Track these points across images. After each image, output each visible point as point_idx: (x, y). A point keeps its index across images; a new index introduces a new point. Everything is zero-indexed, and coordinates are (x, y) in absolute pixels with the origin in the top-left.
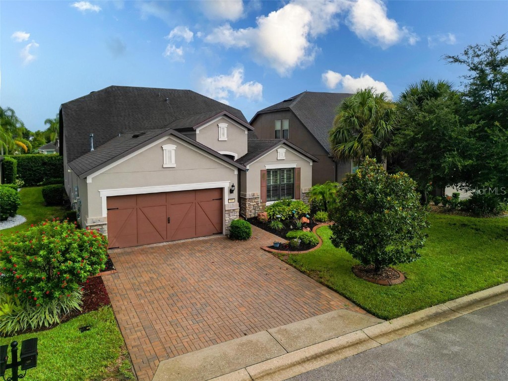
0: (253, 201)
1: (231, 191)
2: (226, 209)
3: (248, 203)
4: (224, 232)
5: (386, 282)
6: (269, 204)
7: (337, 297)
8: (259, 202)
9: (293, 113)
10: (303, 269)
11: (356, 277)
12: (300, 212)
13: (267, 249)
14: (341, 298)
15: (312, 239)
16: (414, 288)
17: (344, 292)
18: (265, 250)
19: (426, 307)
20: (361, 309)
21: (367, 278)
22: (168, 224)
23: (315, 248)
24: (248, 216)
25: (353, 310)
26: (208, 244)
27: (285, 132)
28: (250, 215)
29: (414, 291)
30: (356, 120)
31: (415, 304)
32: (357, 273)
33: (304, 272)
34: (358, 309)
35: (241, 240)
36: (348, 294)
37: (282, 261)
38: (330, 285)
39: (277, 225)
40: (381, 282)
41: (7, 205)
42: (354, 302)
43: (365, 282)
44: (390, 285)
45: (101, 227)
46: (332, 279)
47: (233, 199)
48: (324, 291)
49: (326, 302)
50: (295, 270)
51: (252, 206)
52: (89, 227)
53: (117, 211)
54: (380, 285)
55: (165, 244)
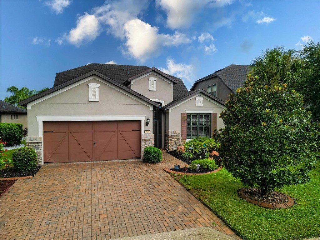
0: (175, 137)
1: (147, 124)
2: (142, 138)
3: (170, 139)
4: (142, 157)
5: (270, 205)
6: (187, 141)
7: (209, 214)
8: (180, 139)
9: (220, 79)
10: (189, 187)
11: (238, 198)
12: (212, 146)
13: (167, 170)
14: (213, 216)
15: (212, 165)
16: (301, 213)
17: (217, 210)
18: (166, 171)
19: (312, 236)
20: (229, 230)
21: (250, 200)
22: (94, 147)
23: (212, 172)
24: (170, 150)
25: (220, 229)
26: (122, 165)
27: (214, 93)
28: (173, 148)
29: (301, 217)
30: (265, 74)
31: (297, 231)
32: (241, 194)
33: (188, 190)
34: (226, 229)
35: (151, 163)
36: (221, 213)
37: (175, 179)
38: (207, 203)
39: (188, 155)
40: (264, 205)
41: (8, 135)
42: (224, 222)
43: (246, 202)
44: (274, 209)
45: (36, 145)
46: (211, 198)
47: (149, 130)
48: (199, 209)
49: (194, 218)
50: (183, 187)
51: (174, 142)
52: (27, 144)
53: (53, 133)
54: (263, 207)
55: (90, 162)
